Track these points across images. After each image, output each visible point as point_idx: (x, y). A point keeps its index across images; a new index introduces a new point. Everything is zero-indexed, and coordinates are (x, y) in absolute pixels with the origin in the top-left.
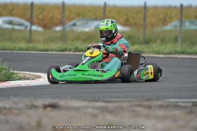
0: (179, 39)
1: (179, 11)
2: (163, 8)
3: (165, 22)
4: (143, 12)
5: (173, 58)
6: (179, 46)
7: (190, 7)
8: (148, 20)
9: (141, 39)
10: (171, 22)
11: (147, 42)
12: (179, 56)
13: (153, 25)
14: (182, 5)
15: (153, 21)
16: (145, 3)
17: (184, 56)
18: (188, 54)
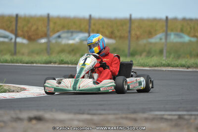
0: (165, 51)
1: (164, 24)
2: (148, 20)
3: (150, 34)
4: (128, 25)
5: (158, 70)
6: (164, 58)
7: (175, 19)
8: (133, 33)
10: (156, 34)
11: (132, 54)
12: (164, 69)
13: (138, 38)
14: (167, 18)
15: (138, 33)
16: (131, 15)
17: (169, 69)
18: (173, 67)
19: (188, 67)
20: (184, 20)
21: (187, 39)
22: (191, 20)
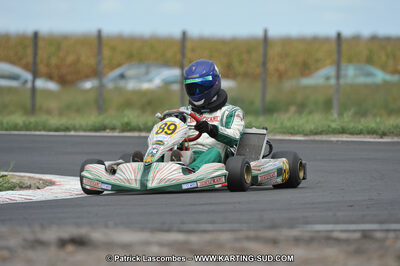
0: (335, 103)
1: (334, 46)
2: (303, 40)
3: (306, 69)
4: (261, 50)
5: (322, 142)
6: (335, 117)
7: (356, 39)
8: (271, 66)
9: (258, 103)
10: (317, 69)
11: (270, 110)
12: (334, 138)
13: (281, 76)
14: (339, 35)
15: (282, 67)
16: (266, 31)
17: (345, 138)
18: (352, 134)
19: (383, 135)
20: (374, 39)
21: (380, 76)
22: (388, 39)
